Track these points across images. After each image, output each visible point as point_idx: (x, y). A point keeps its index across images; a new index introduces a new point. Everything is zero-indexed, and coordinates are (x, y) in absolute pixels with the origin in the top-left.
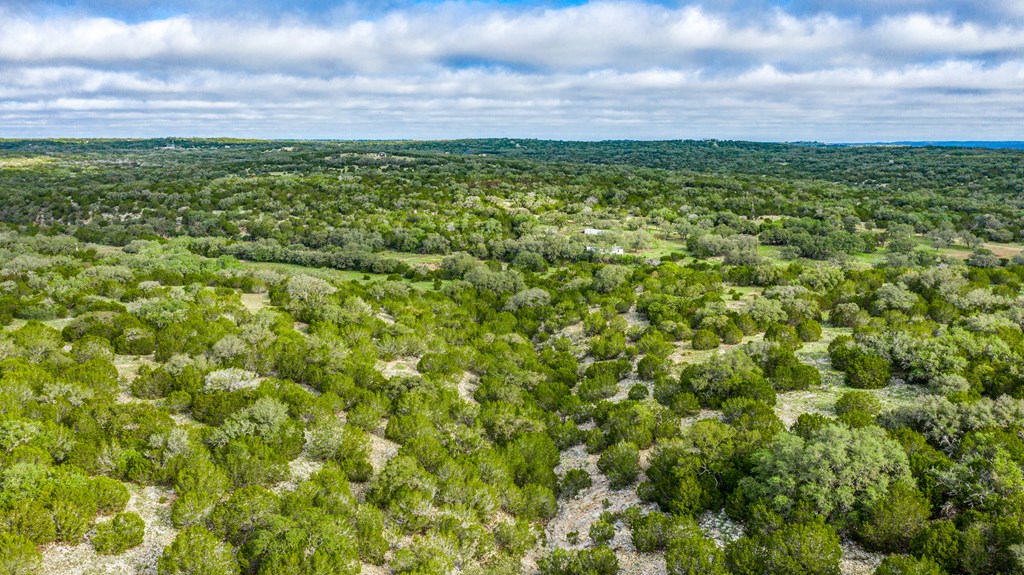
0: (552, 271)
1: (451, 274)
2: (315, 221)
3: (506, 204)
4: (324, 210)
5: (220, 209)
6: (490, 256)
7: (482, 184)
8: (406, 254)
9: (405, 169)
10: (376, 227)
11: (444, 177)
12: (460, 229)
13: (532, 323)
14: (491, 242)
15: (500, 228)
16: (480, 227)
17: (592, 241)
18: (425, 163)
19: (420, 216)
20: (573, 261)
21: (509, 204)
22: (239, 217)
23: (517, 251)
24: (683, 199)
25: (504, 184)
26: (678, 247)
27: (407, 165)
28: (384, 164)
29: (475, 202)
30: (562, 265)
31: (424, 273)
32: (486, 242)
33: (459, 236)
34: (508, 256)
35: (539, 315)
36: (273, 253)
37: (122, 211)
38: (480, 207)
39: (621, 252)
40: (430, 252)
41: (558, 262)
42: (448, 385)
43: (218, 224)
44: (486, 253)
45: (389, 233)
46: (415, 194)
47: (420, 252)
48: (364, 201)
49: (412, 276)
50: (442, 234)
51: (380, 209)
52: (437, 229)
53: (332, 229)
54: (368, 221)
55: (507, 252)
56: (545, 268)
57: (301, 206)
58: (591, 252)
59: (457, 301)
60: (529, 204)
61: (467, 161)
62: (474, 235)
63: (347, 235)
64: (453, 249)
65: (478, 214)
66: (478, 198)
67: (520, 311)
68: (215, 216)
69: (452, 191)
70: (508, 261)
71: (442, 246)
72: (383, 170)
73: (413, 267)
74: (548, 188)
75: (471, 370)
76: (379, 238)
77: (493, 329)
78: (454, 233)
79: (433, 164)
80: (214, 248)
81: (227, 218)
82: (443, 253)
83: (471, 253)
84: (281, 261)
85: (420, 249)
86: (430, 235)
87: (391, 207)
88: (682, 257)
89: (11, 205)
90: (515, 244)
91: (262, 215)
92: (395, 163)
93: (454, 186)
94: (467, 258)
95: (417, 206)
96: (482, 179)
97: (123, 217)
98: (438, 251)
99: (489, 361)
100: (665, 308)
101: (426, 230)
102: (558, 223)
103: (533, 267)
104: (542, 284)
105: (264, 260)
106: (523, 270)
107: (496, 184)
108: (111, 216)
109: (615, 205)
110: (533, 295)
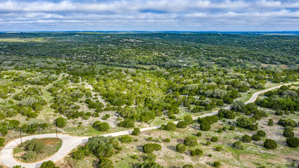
0: (172, 69)
1: (153, 69)
2: (123, 58)
3: (163, 54)
4: (125, 55)
5: (103, 55)
6: (160, 66)
7: (158, 49)
8: (143, 65)
9: (140, 44)
10: (136, 59)
11: (149, 47)
12: (154, 60)
13: (167, 77)
14: (160, 63)
15: (162, 60)
16: (158, 60)
17: (180, 63)
18: (144, 42)
19: (145, 57)
20: (176, 67)
21: (164, 54)
22: (107, 57)
23: (165, 65)
24: (202, 53)
25: (163, 49)
26: (198, 64)
27: (140, 43)
28: (135, 43)
29: (157, 54)
30: (174, 68)
31: (148, 69)
32: (159, 63)
33: (154, 61)
34: (163, 66)
35: (168, 76)
36: (118, 65)
37: (82, 55)
38: (158, 55)
39: (186, 65)
40: (148, 65)
41: (173, 67)
42: (154, 83)
43: (103, 58)
44: (159, 65)
45: (139, 61)
46: (144, 52)
47: (146, 65)
48: (133, 54)
49: (145, 69)
50: (150, 61)
51: (137, 55)
52: (149, 60)
53: (127, 60)
54: (135, 58)
55: (163, 65)
56: (171, 68)
57: (120, 55)
58: (180, 65)
59: (154, 74)
60: (168, 54)
61: (154, 42)
62: (157, 61)
63: (131, 61)
64: (152, 64)
65: (157, 57)
66: (157, 53)
67: (165, 75)
68: (102, 56)
69: (152, 51)
70: (163, 67)
71: (150, 64)
72: (135, 44)
73: (145, 68)
74: (173, 51)
75: (157, 82)
76: (137, 62)
77: (160, 78)
78: (153, 61)
79: (146, 43)
80: (106, 64)
81: (105, 57)
82: (150, 65)
83: (156, 65)
84: (119, 66)
85: (146, 64)
86: (148, 61)
87: (139, 55)
88: (198, 66)
89: (57, 53)
90: (165, 63)
91: (112, 56)
92: (137, 42)
93: (152, 50)
94: (155, 66)
95: (144, 55)
96: (159, 48)
97: (82, 56)
98: (149, 64)
99: (160, 81)
100: (186, 75)
101: (147, 60)
102: (174, 59)
103: (168, 68)
104: (169, 71)
105: (116, 66)
106: (166, 69)
107: (161, 49)
108: (80, 56)
109: (187, 55)
110: (167, 73)
